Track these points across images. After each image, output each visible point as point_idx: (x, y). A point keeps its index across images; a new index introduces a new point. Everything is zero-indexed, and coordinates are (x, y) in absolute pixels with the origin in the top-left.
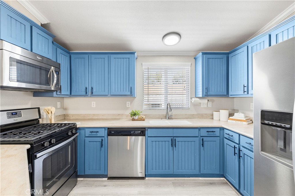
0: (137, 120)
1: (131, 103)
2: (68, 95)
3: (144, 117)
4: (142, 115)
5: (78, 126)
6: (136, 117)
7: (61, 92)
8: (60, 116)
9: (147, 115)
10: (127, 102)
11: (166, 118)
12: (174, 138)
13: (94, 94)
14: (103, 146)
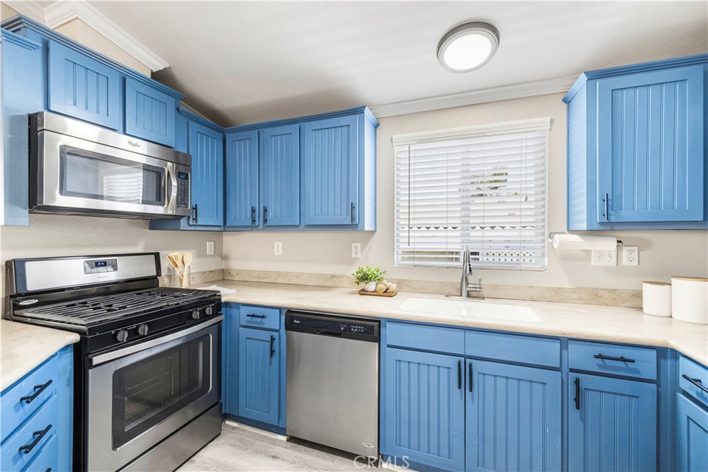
0: (375, 293)
1: (363, 248)
2: (220, 226)
3: (393, 286)
4: (389, 280)
5: (223, 299)
6: (371, 286)
7: (196, 219)
8: (211, 272)
9: (406, 280)
10: (353, 245)
11: (461, 295)
12: (468, 361)
13: (269, 223)
14: (276, 354)
